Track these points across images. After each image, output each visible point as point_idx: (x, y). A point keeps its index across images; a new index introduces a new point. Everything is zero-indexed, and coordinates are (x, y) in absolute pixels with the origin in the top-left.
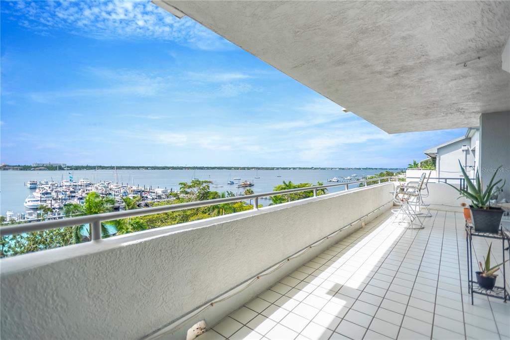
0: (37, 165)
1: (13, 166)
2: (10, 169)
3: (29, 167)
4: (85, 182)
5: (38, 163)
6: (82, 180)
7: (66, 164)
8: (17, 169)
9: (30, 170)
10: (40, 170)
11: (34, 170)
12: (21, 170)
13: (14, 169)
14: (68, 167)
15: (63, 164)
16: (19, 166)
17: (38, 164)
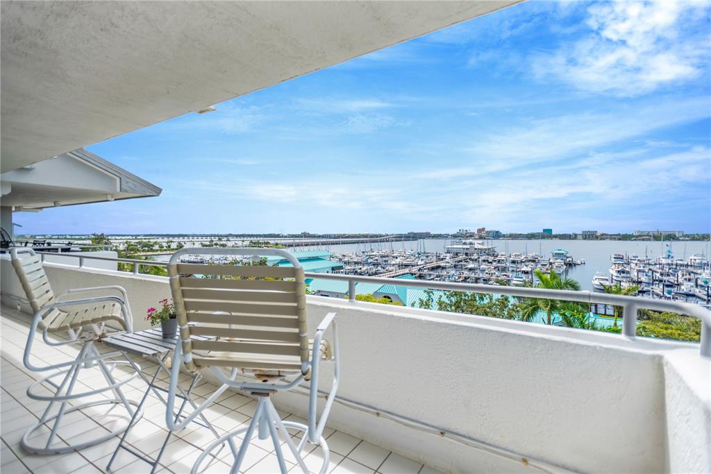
0: (640, 234)
1: (611, 235)
2: (607, 238)
3: (630, 235)
4: (698, 261)
5: (641, 230)
6: (693, 257)
7: (683, 232)
8: (615, 238)
9: (630, 240)
10: (643, 240)
11: (635, 240)
12: (620, 239)
13: (611, 239)
14: (687, 236)
15: (679, 232)
16: (619, 235)
17: (642, 232)
